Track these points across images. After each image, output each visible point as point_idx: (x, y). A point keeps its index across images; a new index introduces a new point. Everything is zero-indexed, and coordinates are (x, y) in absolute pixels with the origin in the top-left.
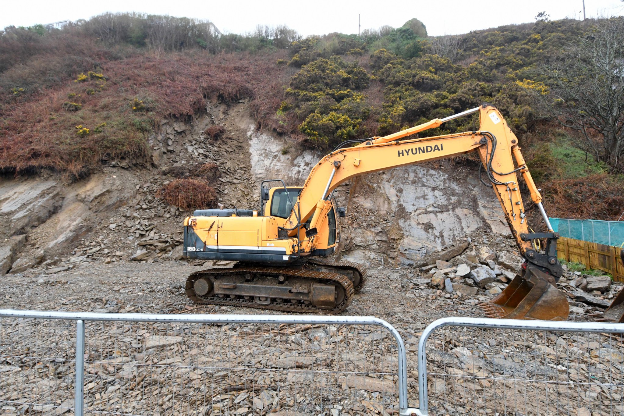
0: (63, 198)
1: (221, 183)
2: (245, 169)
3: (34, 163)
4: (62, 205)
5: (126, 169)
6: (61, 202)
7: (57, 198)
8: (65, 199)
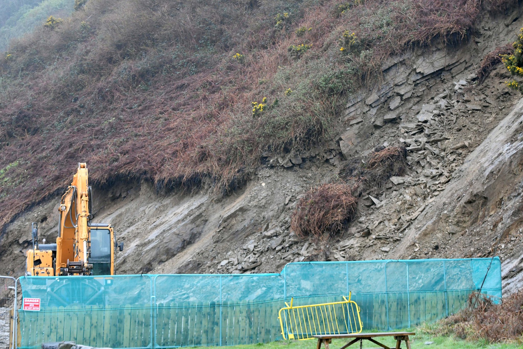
0: (206, 221)
1: (391, 185)
2: (460, 151)
3: (200, 168)
4: (202, 231)
5: (289, 169)
6: (202, 226)
7: (198, 222)
8: (208, 222)
